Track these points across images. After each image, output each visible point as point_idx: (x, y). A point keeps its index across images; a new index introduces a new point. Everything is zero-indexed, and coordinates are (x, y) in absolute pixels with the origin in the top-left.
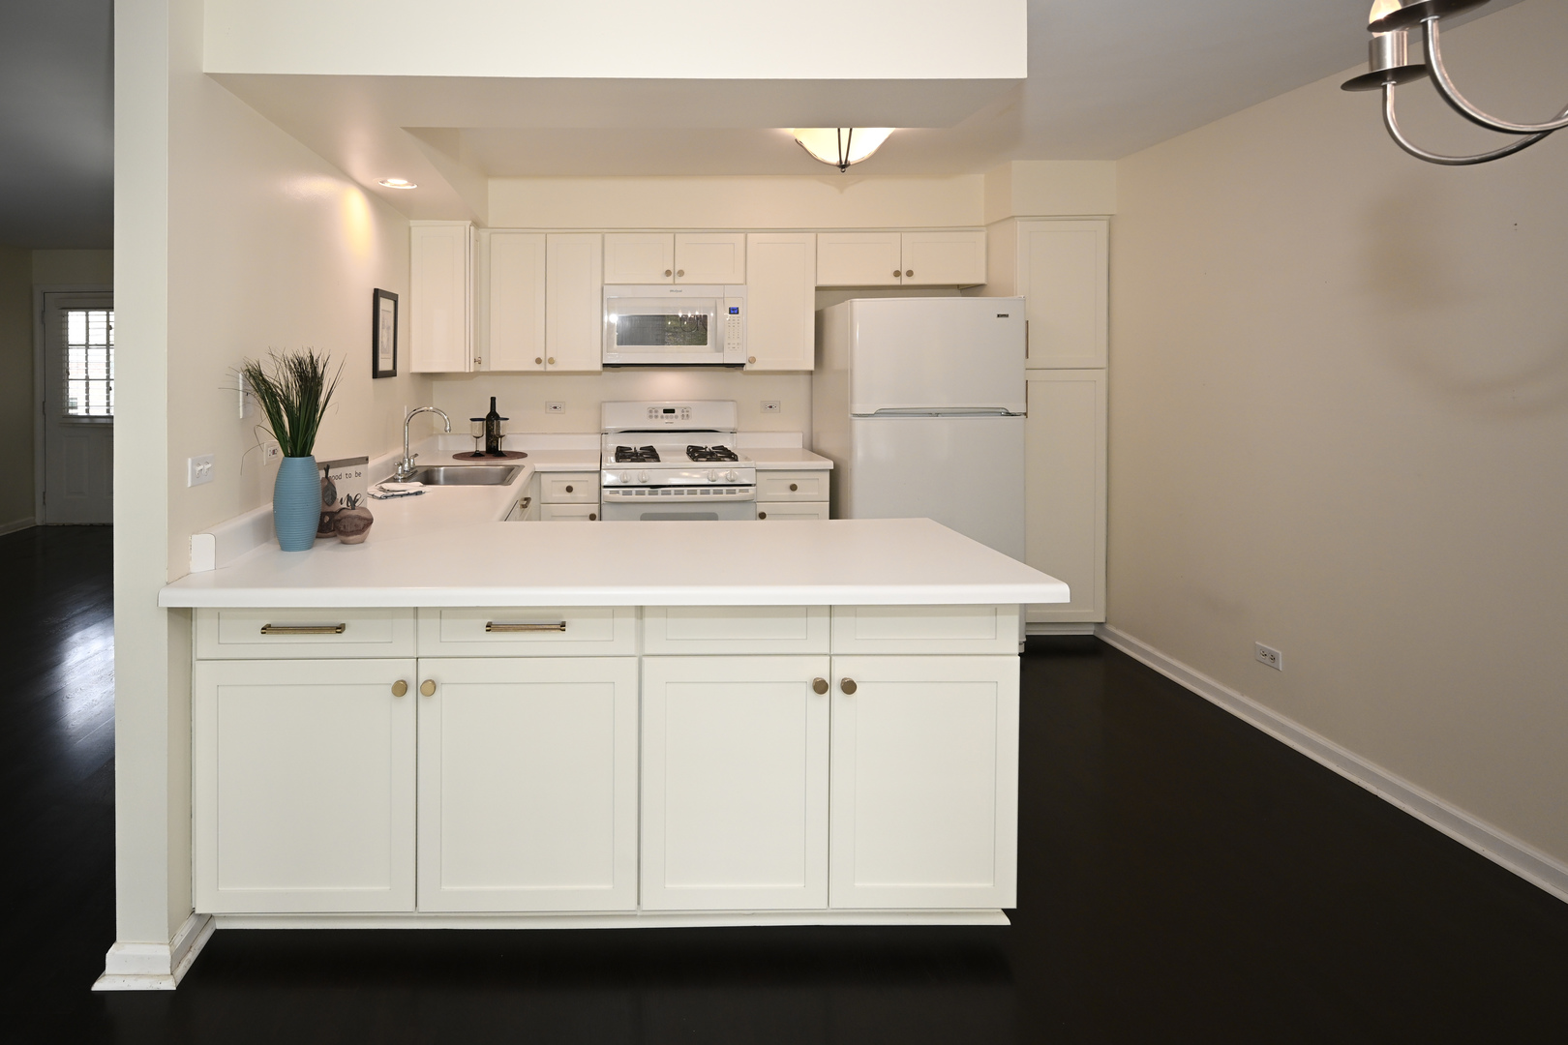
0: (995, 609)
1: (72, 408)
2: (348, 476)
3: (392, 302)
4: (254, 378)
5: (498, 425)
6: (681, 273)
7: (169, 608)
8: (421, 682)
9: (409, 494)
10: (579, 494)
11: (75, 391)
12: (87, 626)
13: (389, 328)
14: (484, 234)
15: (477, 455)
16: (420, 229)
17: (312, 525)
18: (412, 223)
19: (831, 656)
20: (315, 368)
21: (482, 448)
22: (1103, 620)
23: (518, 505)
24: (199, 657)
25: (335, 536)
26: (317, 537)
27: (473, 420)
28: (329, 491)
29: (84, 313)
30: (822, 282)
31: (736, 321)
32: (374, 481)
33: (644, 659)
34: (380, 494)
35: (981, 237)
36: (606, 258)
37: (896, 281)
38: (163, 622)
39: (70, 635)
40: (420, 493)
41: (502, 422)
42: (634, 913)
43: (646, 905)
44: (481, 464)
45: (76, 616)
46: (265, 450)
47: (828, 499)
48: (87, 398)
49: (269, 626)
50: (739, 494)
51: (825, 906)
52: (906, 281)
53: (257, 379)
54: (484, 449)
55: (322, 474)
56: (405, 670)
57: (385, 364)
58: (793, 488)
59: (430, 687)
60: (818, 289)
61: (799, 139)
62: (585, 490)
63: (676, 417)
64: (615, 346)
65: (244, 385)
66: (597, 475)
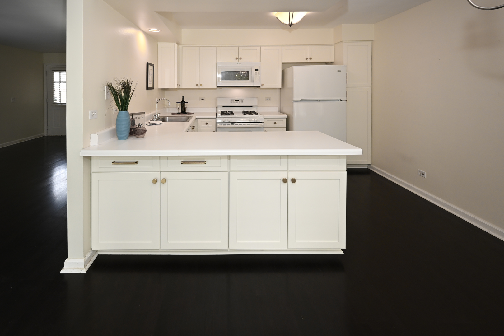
0: (339, 157)
1: (56, 100)
2: (139, 118)
3: (152, 67)
4: (110, 87)
5: (185, 105)
6: (241, 59)
7: (83, 156)
8: (161, 179)
9: (157, 124)
10: (209, 125)
11: (56, 95)
12: (60, 165)
13: (151, 75)
14: (180, 47)
15: (178, 113)
16: (161, 45)
17: (128, 132)
18: (159, 43)
19: (288, 171)
20: (129, 84)
21: (180, 111)
22: (370, 164)
23: (191, 128)
24: (93, 171)
25: (135, 136)
26: (129, 136)
27: (177, 103)
28: (133, 122)
29: (59, 72)
30: (284, 61)
31: (257, 73)
32: (147, 120)
33: (230, 172)
34: (149, 124)
35: (333, 47)
36: (218, 54)
37: (306, 61)
38: (82, 160)
39: (54, 168)
40: (161, 124)
41: (186, 103)
42: (227, 250)
43: (231, 247)
44: (180, 116)
45: (56, 162)
46: (113, 109)
47: (286, 127)
48: (60, 97)
49: (115, 162)
50: (258, 125)
51: (286, 248)
52: (309, 61)
53: (111, 88)
54: (181, 112)
55: (131, 117)
56: (156, 176)
57: (150, 85)
58: (275, 123)
59: (164, 181)
60: (283, 63)
61: (277, 17)
62: (212, 124)
63: (239, 102)
64: (220, 80)
65: (107, 89)
66: (215, 119)
